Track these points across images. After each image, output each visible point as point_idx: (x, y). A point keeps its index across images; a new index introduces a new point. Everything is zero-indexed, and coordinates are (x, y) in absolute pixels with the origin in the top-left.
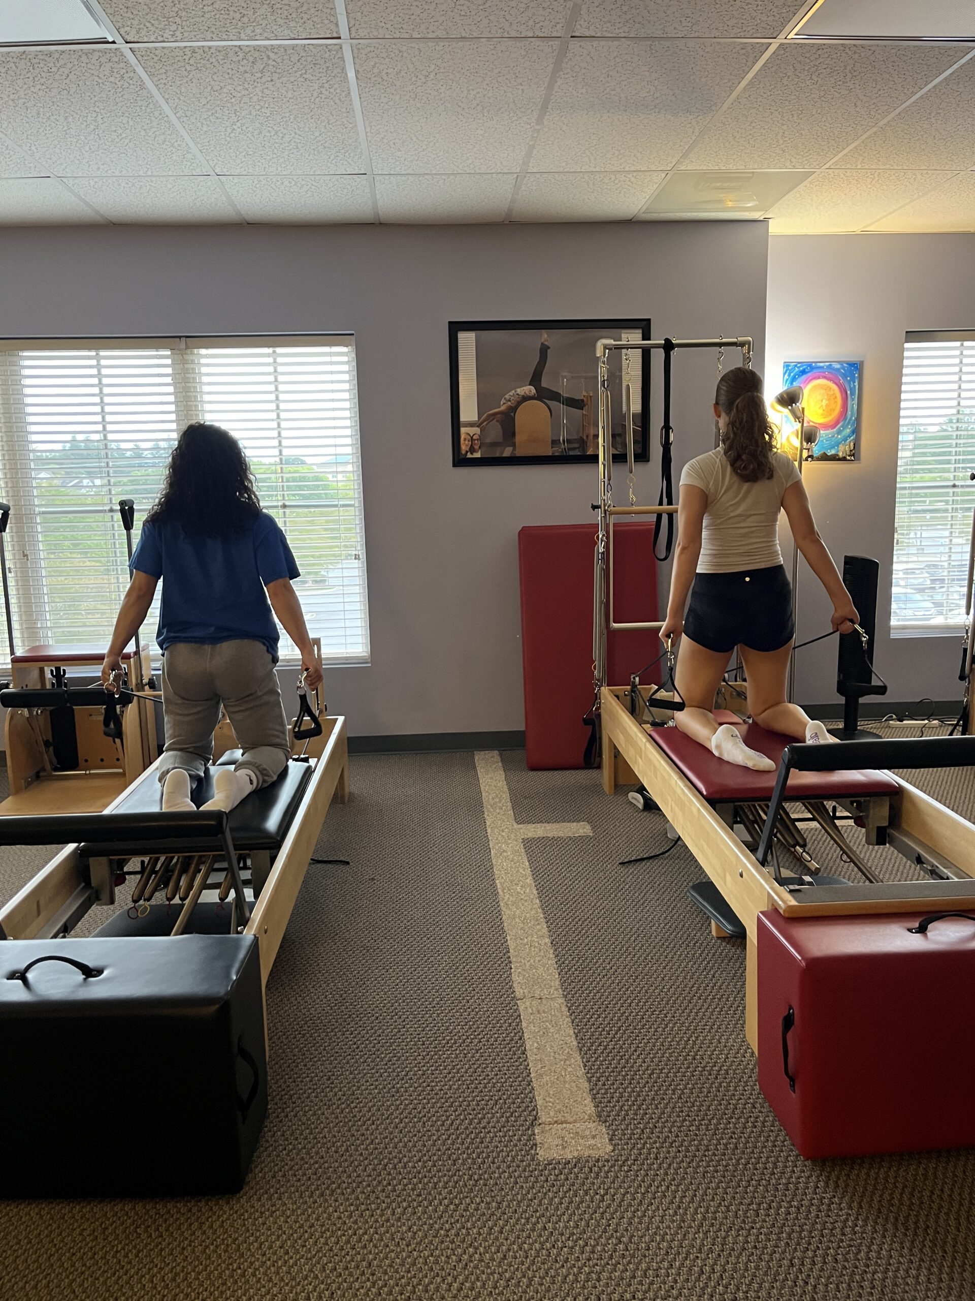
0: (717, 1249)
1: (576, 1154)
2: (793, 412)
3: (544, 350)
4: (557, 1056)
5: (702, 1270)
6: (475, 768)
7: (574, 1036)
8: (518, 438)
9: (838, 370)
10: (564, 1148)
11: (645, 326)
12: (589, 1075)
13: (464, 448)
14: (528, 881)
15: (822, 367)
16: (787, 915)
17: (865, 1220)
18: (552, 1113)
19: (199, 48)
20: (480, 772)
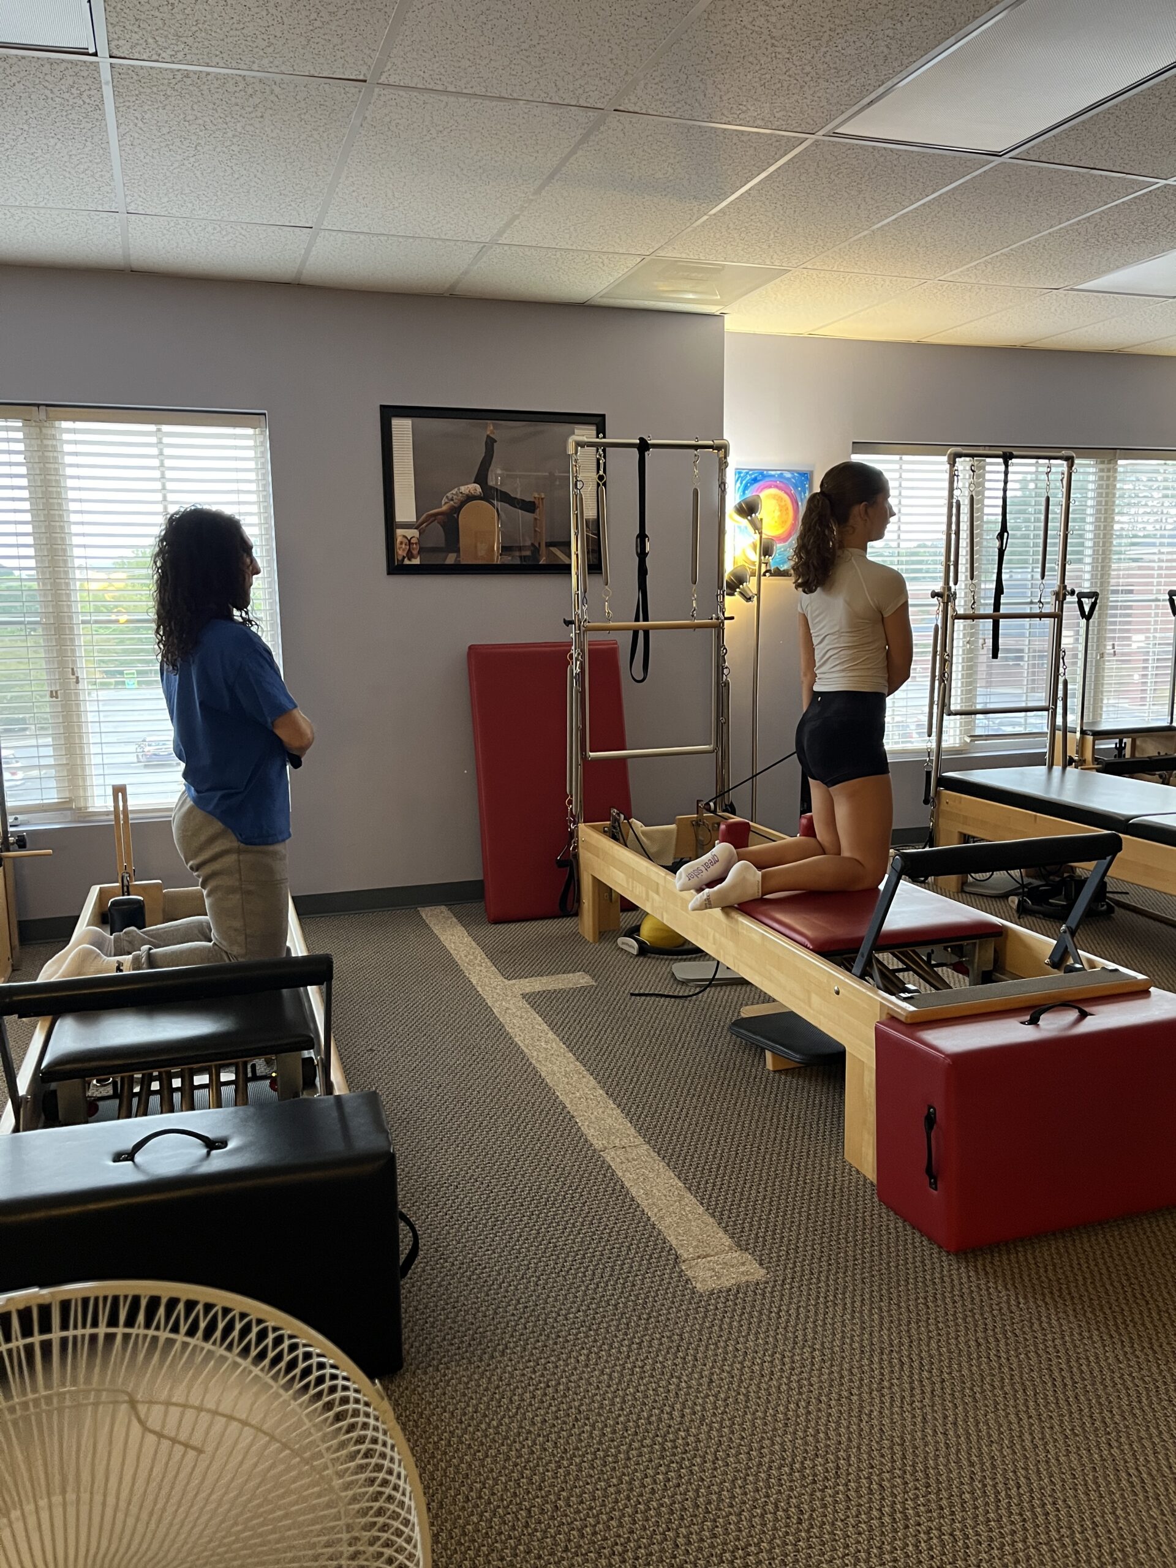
0: (906, 1341)
1: (733, 1282)
2: (752, 523)
3: (490, 442)
4: (668, 1198)
5: (900, 1360)
6: (426, 925)
7: (676, 1178)
8: (464, 541)
9: (788, 479)
10: (719, 1278)
11: (599, 422)
12: (710, 1211)
13: (401, 552)
14: (549, 1035)
15: (773, 476)
16: (909, 1021)
17: (1025, 1297)
18: (691, 1250)
19: (195, 73)
20: (436, 930)
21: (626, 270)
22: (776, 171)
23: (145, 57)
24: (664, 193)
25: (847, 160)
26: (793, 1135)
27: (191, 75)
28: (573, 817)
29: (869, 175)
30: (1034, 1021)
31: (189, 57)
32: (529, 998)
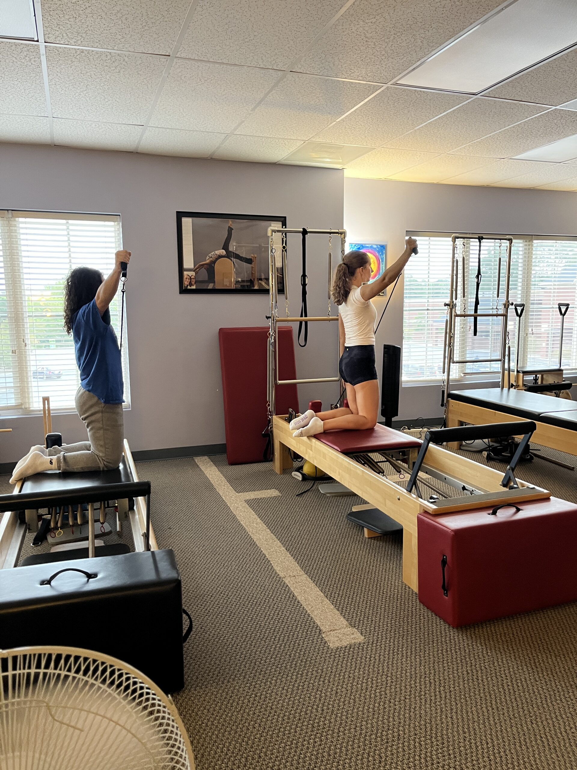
0: (432, 672)
1: (348, 643)
3: (230, 230)
4: (316, 601)
6: (198, 466)
7: (320, 591)
8: (216, 278)
9: (375, 249)
10: (341, 641)
11: (283, 221)
12: (337, 608)
13: (186, 282)
14: (258, 520)
15: (368, 247)
16: (434, 513)
17: (491, 649)
18: (327, 627)
20: (203, 468)
21: (296, 147)
22: (368, 101)
23: (62, 42)
24: (314, 111)
25: (402, 96)
26: (377, 569)
27: (84, 51)
28: (270, 412)
29: (413, 103)
30: (494, 513)
31: (83, 43)
32: (248, 502)
